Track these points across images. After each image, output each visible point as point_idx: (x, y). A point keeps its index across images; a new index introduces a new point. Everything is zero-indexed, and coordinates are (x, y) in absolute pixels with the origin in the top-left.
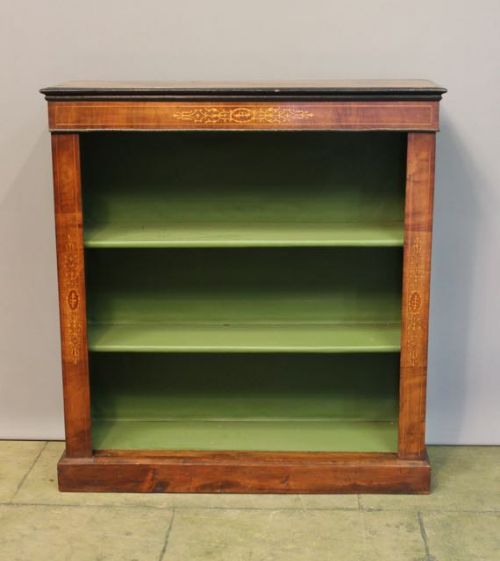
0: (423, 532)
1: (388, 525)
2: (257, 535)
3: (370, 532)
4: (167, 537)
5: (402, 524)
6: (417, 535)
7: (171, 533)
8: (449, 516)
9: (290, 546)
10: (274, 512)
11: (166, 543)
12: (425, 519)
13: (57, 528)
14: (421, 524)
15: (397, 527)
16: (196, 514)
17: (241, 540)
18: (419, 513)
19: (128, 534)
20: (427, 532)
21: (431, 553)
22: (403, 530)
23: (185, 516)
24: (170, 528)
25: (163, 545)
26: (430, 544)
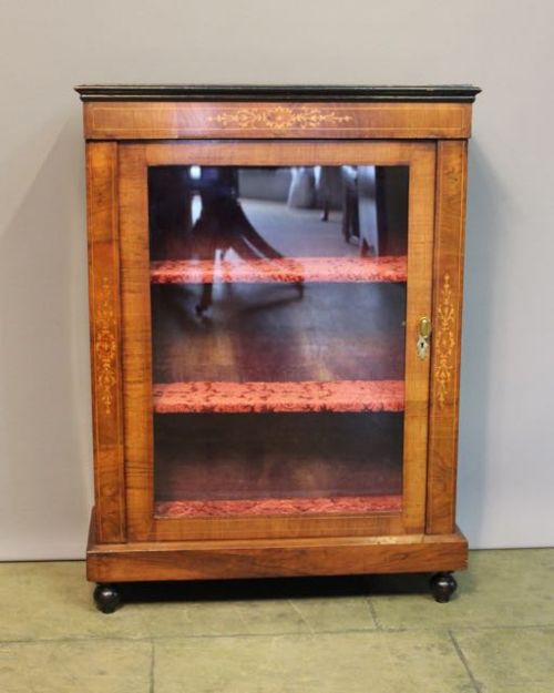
0: (460, 653)
1: (417, 648)
2: (262, 667)
3: (398, 657)
4: (152, 674)
5: (433, 646)
6: (455, 658)
7: (156, 670)
8: (487, 634)
9: (306, 679)
10: (276, 638)
11: (152, 681)
12: (459, 639)
13: (11, 670)
14: (455, 644)
15: (429, 649)
16: (182, 645)
17: (244, 674)
18: (450, 632)
19: (102, 673)
20: (466, 654)
21: (476, 678)
22: (436, 652)
23: (168, 647)
24: (153, 664)
25: (149, 686)
26: (472, 668)
